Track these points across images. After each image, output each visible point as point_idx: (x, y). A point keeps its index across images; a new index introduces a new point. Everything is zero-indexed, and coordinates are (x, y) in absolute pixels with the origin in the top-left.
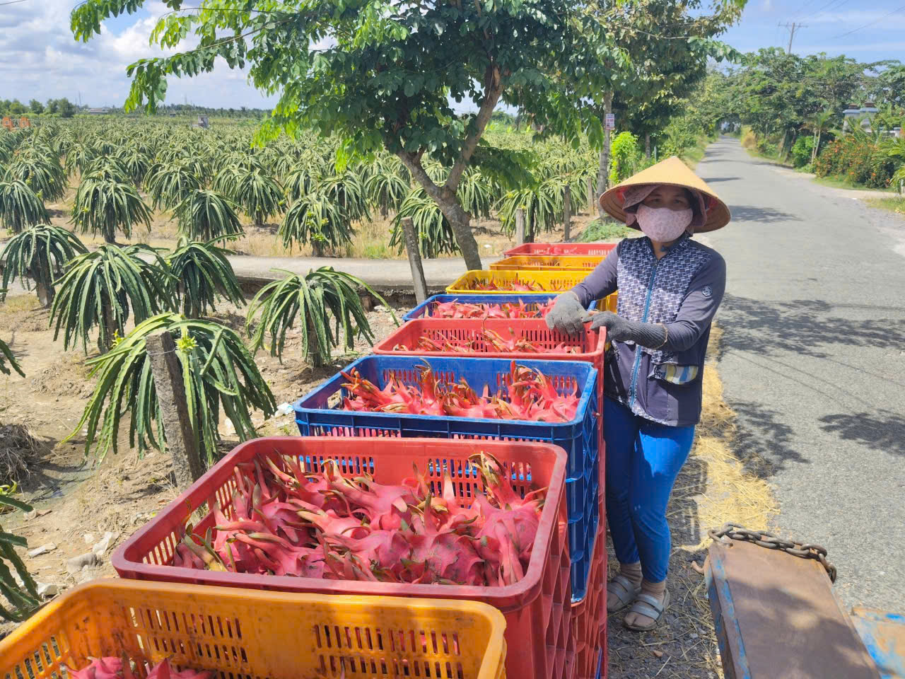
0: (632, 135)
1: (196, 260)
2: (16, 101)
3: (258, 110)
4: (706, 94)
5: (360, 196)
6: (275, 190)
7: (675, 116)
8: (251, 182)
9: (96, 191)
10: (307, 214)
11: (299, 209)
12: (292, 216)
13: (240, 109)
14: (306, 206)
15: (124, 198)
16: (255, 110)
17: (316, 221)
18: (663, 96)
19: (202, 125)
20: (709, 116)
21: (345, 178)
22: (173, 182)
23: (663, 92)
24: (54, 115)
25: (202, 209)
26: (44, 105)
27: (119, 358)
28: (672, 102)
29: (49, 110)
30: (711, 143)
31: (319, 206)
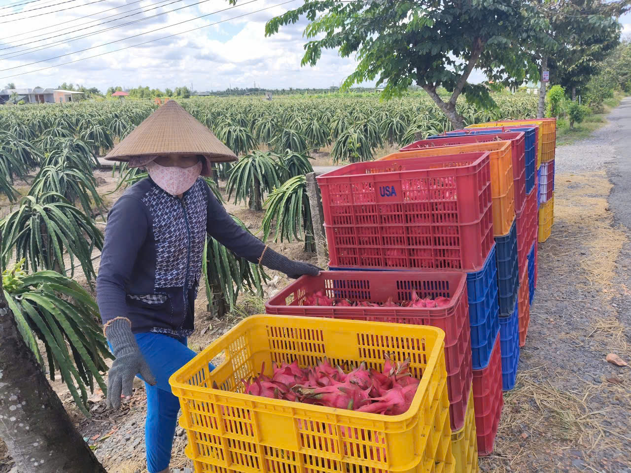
0: (562, 87)
1: (295, 161)
2: (157, 90)
3: (299, 90)
4: (622, 58)
5: (377, 132)
6: (325, 130)
7: (594, 75)
8: (312, 126)
9: (229, 132)
10: (349, 140)
11: (344, 139)
12: (340, 142)
13: (289, 89)
14: (348, 136)
15: (245, 136)
16: (297, 89)
17: (353, 145)
18: (585, 60)
19: (268, 99)
20: (626, 76)
21: (368, 121)
22: (267, 127)
23: (585, 58)
24: (179, 97)
25: (288, 139)
26: (173, 92)
27: (280, 195)
28: (593, 65)
29: (176, 94)
30: (626, 96)
31: (355, 136)
